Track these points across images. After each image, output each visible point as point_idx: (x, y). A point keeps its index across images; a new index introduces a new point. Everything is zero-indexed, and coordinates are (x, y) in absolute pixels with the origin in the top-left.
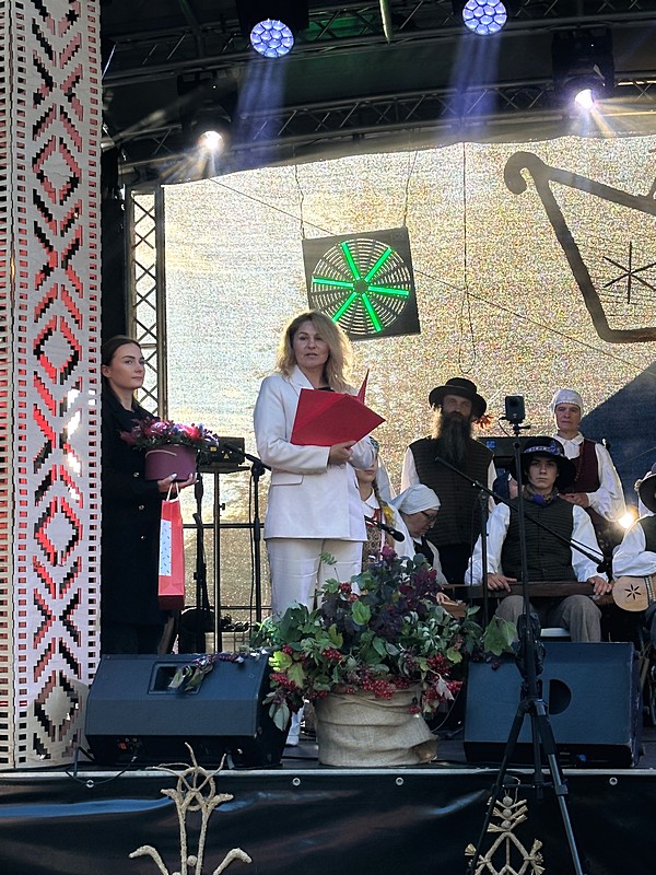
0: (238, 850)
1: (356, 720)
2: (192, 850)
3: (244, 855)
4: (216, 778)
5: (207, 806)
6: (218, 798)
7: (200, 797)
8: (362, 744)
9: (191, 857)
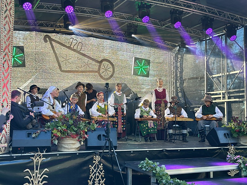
0: (46, 169)
1: (68, 143)
2: (37, 169)
3: (48, 170)
4: (43, 155)
5: (40, 161)
6: (42, 159)
7: (39, 159)
8: (69, 147)
9: (37, 171)
